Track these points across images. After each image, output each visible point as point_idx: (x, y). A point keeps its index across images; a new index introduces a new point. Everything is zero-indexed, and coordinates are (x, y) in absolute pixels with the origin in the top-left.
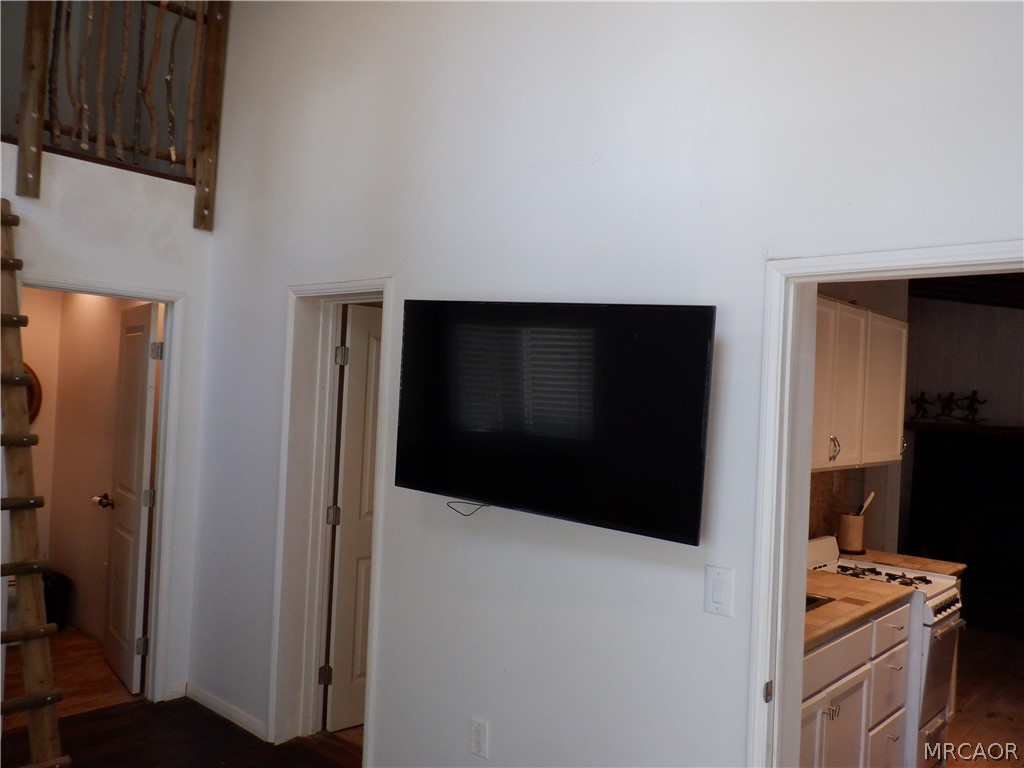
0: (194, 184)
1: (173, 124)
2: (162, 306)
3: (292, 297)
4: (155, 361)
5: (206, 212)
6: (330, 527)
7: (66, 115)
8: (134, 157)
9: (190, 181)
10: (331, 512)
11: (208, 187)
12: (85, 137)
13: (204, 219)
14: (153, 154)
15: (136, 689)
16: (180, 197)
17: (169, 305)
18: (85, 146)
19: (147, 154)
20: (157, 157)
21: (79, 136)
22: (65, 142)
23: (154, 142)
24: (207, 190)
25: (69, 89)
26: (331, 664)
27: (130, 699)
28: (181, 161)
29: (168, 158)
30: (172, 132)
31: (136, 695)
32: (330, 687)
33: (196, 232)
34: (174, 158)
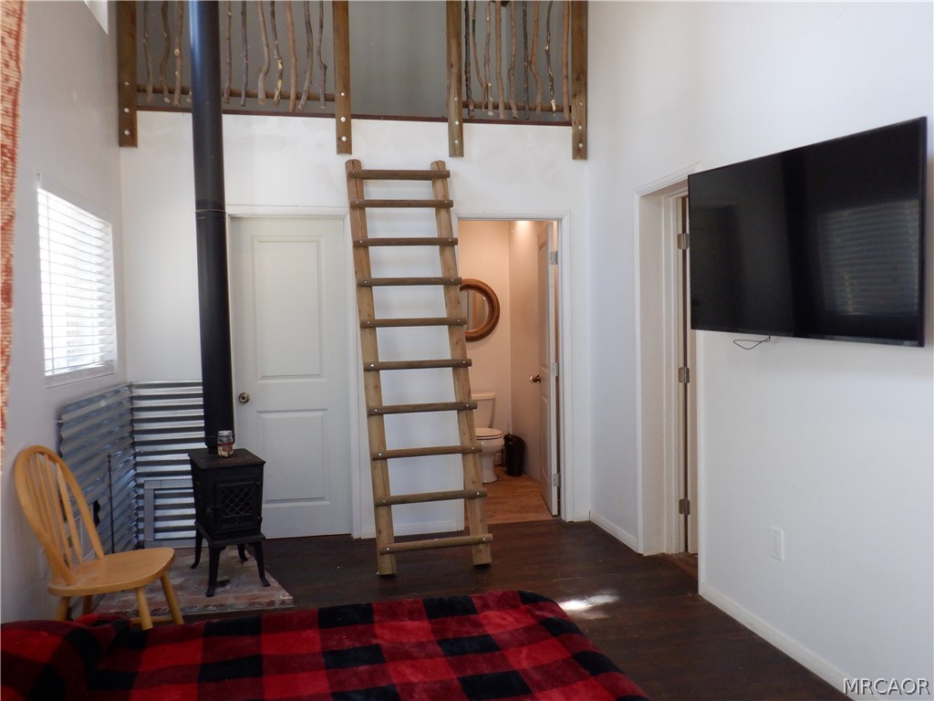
0: (570, 125)
1: (553, 84)
2: (555, 223)
3: (637, 198)
4: (553, 266)
5: (581, 145)
6: (682, 385)
7: (477, 95)
8: (526, 113)
9: (568, 124)
10: (683, 372)
11: (580, 124)
12: (490, 106)
13: (580, 151)
14: (539, 109)
15: (555, 512)
16: (561, 136)
17: (559, 220)
18: (491, 113)
19: (535, 110)
20: (542, 110)
21: (487, 108)
22: (478, 113)
23: (539, 99)
24: (580, 127)
25: (478, 75)
26: (689, 498)
27: (551, 518)
28: (560, 110)
29: (551, 109)
30: (552, 89)
31: (555, 516)
32: (689, 517)
33: (574, 161)
34: (554, 108)
